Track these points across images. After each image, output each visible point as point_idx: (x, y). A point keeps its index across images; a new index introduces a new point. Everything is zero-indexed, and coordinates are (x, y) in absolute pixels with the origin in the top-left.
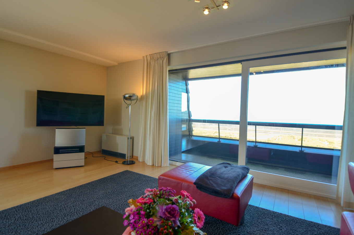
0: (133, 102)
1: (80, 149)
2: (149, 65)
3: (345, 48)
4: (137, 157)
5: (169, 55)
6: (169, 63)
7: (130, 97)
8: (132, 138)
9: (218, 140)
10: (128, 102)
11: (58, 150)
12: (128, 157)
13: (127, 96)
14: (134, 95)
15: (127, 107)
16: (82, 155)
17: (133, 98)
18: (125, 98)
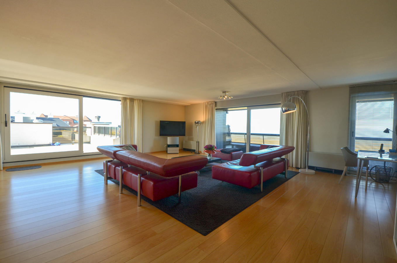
0: (199, 124)
1: (177, 146)
2: (206, 107)
3: (280, 104)
4: (201, 152)
5: (216, 102)
6: (216, 106)
7: (198, 122)
8: (199, 142)
9: (245, 144)
10: (196, 124)
11: (169, 146)
12: (197, 151)
13: (196, 122)
14: (200, 121)
15: (197, 127)
16: (178, 149)
17: (199, 123)
18: (195, 123)
